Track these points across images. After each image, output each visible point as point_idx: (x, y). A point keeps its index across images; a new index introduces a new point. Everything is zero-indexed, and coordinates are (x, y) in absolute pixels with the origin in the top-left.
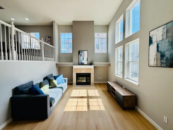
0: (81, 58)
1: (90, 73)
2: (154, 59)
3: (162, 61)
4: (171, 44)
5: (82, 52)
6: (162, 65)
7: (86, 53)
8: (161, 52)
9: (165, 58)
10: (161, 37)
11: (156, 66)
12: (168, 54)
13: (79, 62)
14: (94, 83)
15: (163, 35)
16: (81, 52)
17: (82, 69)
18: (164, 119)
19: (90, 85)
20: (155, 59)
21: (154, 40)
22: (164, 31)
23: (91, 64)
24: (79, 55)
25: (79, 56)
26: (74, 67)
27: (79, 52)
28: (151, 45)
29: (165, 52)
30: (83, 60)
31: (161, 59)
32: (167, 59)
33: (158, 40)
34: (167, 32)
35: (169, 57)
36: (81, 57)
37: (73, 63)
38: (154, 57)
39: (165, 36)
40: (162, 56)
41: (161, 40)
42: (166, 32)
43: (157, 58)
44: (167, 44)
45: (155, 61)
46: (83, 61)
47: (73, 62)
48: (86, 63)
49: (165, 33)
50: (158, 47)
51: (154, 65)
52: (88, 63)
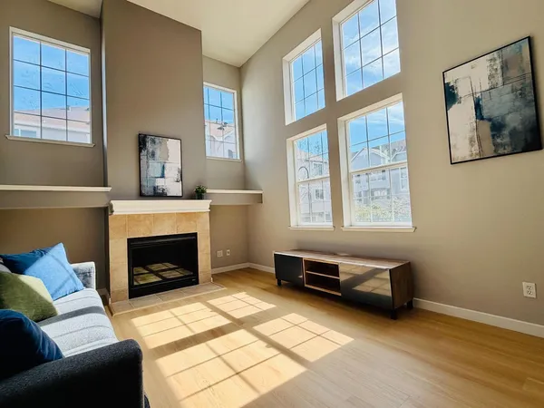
0: (153, 168)
1: (195, 234)
2: (467, 142)
3: (499, 141)
4: (520, 94)
5: (157, 140)
6: (501, 151)
7: (173, 146)
8: (490, 120)
9: (506, 132)
10: (487, 81)
11: (477, 157)
12: (514, 121)
13: (144, 183)
14: (213, 275)
15: (491, 77)
16: (154, 142)
17: (156, 218)
18: (525, 290)
19: (197, 282)
20: (471, 141)
21: (462, 91)
22: (495, 67)
23: (198, 194)
24: (144, 152)
25: (144, 159)
26: (121, 208)
27: (142, 141)
28: (454, 106)
29: (503, 118)
30: (163, 176)
31: (493, 136)
32: (513, 133)
33: (478, 90)
34: (505, 67)
35: (520, 127)
36: (151, 162)
37: (108, 189)
38: (469, 135)
39: (500, 79)
40: (497, 127)
41: (488, 88)
42: (502, 68)
43: (478, 137)
44: (508, 97)
45: (472, 146)
46: (160, 183)
47: (105, 185)
48: (175, 189)
49: (499, 71)
50: (478, 106)
51: (471, 155)
52: (185, 193)
